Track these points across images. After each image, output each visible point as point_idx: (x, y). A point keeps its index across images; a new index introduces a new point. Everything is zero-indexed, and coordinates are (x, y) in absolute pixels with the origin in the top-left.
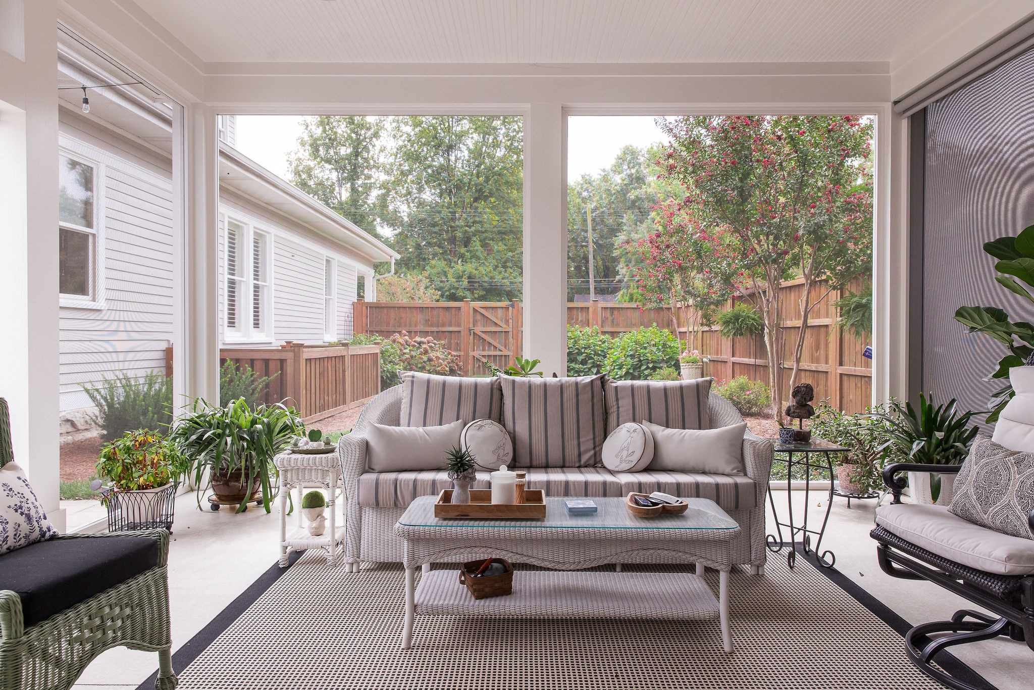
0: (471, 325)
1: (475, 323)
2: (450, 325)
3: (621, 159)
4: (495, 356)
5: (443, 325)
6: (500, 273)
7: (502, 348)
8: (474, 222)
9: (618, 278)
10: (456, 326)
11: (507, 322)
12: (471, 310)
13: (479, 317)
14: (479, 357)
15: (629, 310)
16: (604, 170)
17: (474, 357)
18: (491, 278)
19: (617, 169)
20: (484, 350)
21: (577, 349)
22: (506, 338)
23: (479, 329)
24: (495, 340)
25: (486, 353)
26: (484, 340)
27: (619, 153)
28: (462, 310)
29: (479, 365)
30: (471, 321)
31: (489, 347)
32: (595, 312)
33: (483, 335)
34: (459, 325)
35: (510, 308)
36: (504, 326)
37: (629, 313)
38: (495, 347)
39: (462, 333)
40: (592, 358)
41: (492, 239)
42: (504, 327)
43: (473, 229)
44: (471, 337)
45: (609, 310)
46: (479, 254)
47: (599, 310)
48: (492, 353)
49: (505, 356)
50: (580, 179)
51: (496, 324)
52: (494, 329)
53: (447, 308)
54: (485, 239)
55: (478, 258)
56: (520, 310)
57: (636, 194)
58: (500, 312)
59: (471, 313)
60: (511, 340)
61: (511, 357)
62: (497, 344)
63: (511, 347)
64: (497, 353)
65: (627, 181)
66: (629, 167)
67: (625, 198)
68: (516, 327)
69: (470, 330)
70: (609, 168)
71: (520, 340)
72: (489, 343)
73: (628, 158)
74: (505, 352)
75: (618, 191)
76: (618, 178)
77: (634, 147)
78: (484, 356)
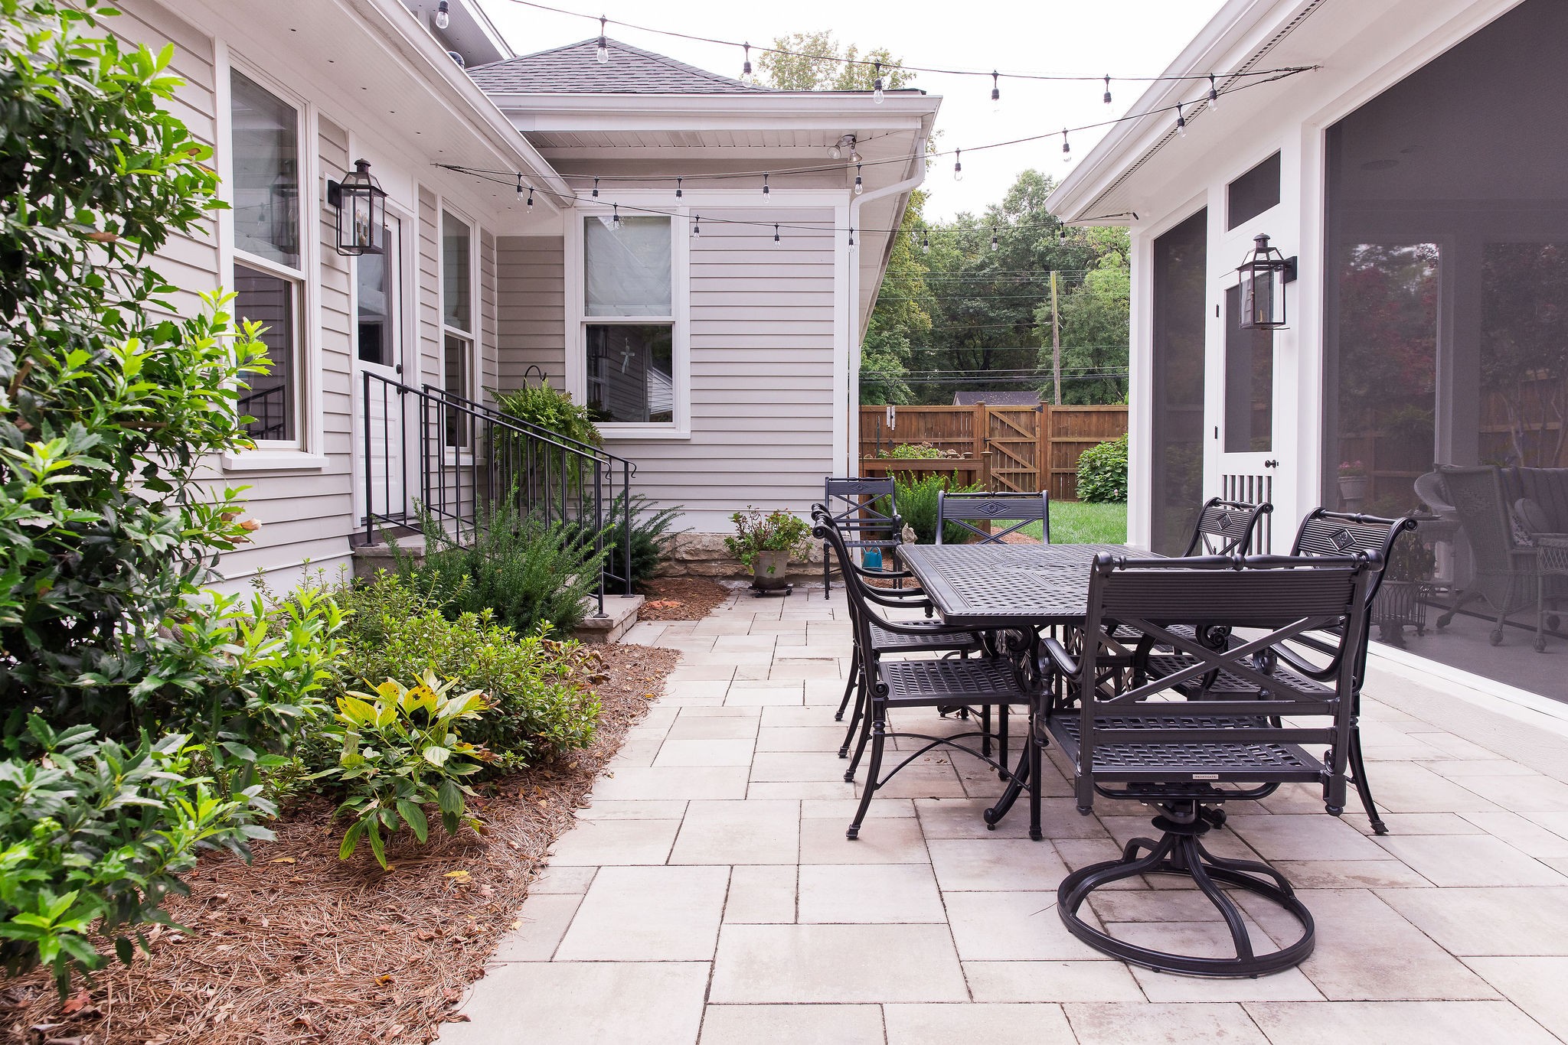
0: (987, 434)
1: (992, 431)
2: (960, 435)
3: (1020, 191)
4: (1017, 474)
5: (951, 435)
7: (1027, 464)
10: (967, 436)
11: (1033, 431)
12: (987, 414)
13: (996, 424)
16: (994, 208)
19: (1011, 207)
20: (1002, 466)
22: (1032, 451)
23: (996, 440)
24: (1018, 453)
25: (1006, 470)
26: (1003, 454)
27: (1014, 181)
28: (976, 415)
30: (987, 429)
31: (1009, 462)
33: (1002, 448)
34: (972, 435)
35: (1037, 413)
36: (1028, 435)
38: (1017, 463)
39: (975, 445)
42: (1030, 438)
44: (987, 450)
48: (1013, 470)
49: (1030, 474)
50: (955, 220)
51: (1019, 434)
52: (1016, 439)
53: (955, 414)
56: (1050, 414)
57: (1047, 244)
58: (1023, 418)
59: (987, 419)
60: (1038, 453)
61: (1037, 475)
62: (1019, 458)
63: (1038, 463)
64: (1020, 470)
65: (1031, 224)
66: (1031, 203)
67: (1029, 250)
68: (1044, 437)
69: (985, 441)
70: (1000, 204)
71: (1049, 453)
72: (1010, 458)
73: (1030, 189)
74: (1031, 469)
75: (1017, 239)
76: (1012, 220)
77: (1039, 173)
78: (1002, 474)
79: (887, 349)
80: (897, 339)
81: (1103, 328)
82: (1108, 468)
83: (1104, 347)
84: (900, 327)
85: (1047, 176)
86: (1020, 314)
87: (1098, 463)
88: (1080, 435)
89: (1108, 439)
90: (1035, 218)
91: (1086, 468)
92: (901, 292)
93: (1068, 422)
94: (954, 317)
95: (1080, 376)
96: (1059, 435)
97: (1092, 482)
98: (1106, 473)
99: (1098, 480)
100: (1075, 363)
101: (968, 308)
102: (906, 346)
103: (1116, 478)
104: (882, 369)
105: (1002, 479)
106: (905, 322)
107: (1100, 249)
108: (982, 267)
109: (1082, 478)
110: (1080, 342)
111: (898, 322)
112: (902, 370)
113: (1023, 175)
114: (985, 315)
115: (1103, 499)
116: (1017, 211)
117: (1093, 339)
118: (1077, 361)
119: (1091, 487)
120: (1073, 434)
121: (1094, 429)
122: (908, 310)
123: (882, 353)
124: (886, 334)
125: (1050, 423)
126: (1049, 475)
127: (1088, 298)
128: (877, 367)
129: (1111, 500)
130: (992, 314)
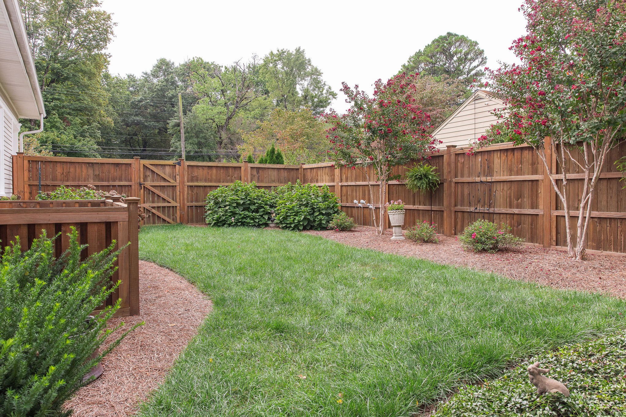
0: (142, 180)
1: (145, 177)
2: (120, 180)
3: (159, 68)
4: (164, 207)
5: (114, 180)
6: (80, 141)
7: (171, 200)
8: (53, 99)
9: (171, 149)
10: (126, 180)
11: (174, 178)
12: (142, 166)
13: (149, 173)
14: (149, 208)
15: (270, 170)
16: (146, 74)
17: (144, 208)
18: (72, 144)
19: (155, 74)
20: (153, 202)
21: (249, 200)
22: (174, 192)
23: (148, 184)
24: (164, 193)
25: (155, 205)
26: (154, 193)
27: (155, 63)
28: (133, 166)
29: (149, 216)
30: (142, 176)
31: (158, 199)
32: (246, 170)
33: (152, 189)
34: (130, 180)
35: (177, 166)
36: (172, 181)
37: (270, 172)
38: (164, 200)
39: (133, 187)
40: (263, 207)
41: (69, 114)
42: (173, 183)
43: (52, 104)
44: (142, 191)
45: (255, 170)
46: (58, 124)
47: (249, 169)
48: (161, 204)
49: (173, 207)
50: (126, 77)
51: (165, 180)
52: (163, 184)
53: (117, 165)
54: (62, 113)
55: (58, 128)
56: (186, 167)
57: (173, 93)
58: (168, 169)
59: (142, 169)
60: (178, 193)
61: (178, 208)
62: (165, 197)
63: (178, 200)
64: (166, 204)
65: (165, 83)
66: (164, 74)
67: (164, 96)
68: (182, 182)
69: (140, 184)
70: (149, 72)
71: (186, 193)
72: (159, 196)
73: (164, 68)
74: (173, 204)
75: (158, 90)
76: (155, 81)
77: (168, 60)
78: (153, 208)
79: (87, 134)
80: (93, 130)
81: (202, 132)
82: (227, 203)
83: (203, 141)
84: (95, 124)
85: (172, 62)
86: (160, 125)
87: (220, 200)
88: (206, 181)
89: (223, 184)
90: (167, 81)
91: (212, 202)
92: (95, 106)
93: (196, 173)
94: (127, 125)
95: (192, 154)
96: (192, 181)
97: (216, 212)
98: (225, 207)
99: (221, 212)
100: (190, 148)
101: (134, 120)
102: (99, 134)
103: (232, 210)
104: (83, 145)
105: (154, 211)
106: (99, 122)
107: (200, 95)
108: (140, 101)
109: (209, 210)
110: (191, 137)
111: (94, 121)
112: (96, 147)
113: (160, 60)
114: (143, 124)
115: (224, 224)
116: (158, 77)
117: (198, 137)
118: (190, 146)
119: (216, 216)
120: (201, 180)
121: (214, 177)
122: (100, 116)
123: (84, 137)
124: (86, 127)
125: (186, 173)
126: (186, 207)
127: (195, 117)
128: (80, 144)
129: (230, 225)
130: (146, 124)
